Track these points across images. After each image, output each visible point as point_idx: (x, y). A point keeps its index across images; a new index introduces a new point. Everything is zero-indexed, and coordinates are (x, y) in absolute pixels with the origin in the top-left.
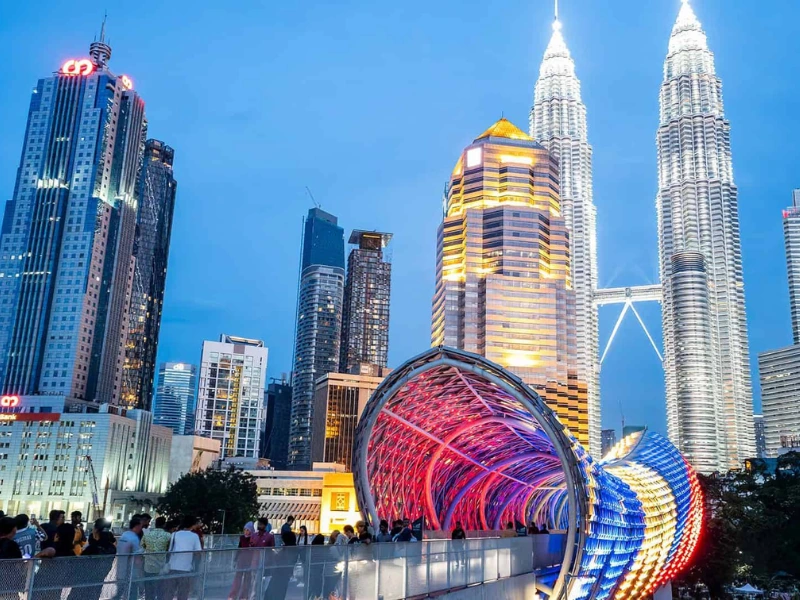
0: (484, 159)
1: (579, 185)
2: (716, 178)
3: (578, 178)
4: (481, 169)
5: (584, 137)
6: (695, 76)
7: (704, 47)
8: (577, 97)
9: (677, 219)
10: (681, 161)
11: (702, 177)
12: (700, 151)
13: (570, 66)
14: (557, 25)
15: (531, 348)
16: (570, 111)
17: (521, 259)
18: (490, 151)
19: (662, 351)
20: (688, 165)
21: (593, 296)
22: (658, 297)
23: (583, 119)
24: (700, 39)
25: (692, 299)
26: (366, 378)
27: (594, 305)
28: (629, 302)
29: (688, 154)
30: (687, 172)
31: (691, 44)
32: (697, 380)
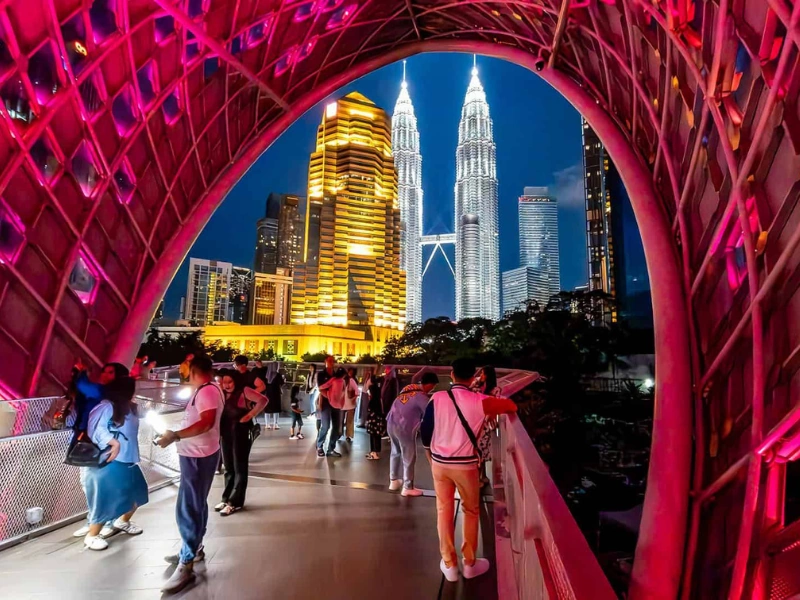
0: (339, 111)
1: (413, 177)
2: (487, 174)
3: (413, 173)
4: (337, 118)
5: (417, 150)
6: (478, 117)
7: (484, 101)
8: (415, 126)
9: (465, 200)
10: (469, 164)
11: (480, 173)
12: (479, 159)
13: (411, 109)
14: (404, 85)
15: (369, 243)
16: (410, 135)
17: (362, 181)
18: (343, 105)
19: (454, 267)
20: (472, 166)
21: (420, 240)
22: (454, 241)
23: (417, 140)
24: (481, 96)
25: (471, 241)
26: (281, 277)
27: (420, 244)
28: (438, 243)
29: (473, 160)
30: (472, 171)
31: (477, 99)
32: (472, 284)
